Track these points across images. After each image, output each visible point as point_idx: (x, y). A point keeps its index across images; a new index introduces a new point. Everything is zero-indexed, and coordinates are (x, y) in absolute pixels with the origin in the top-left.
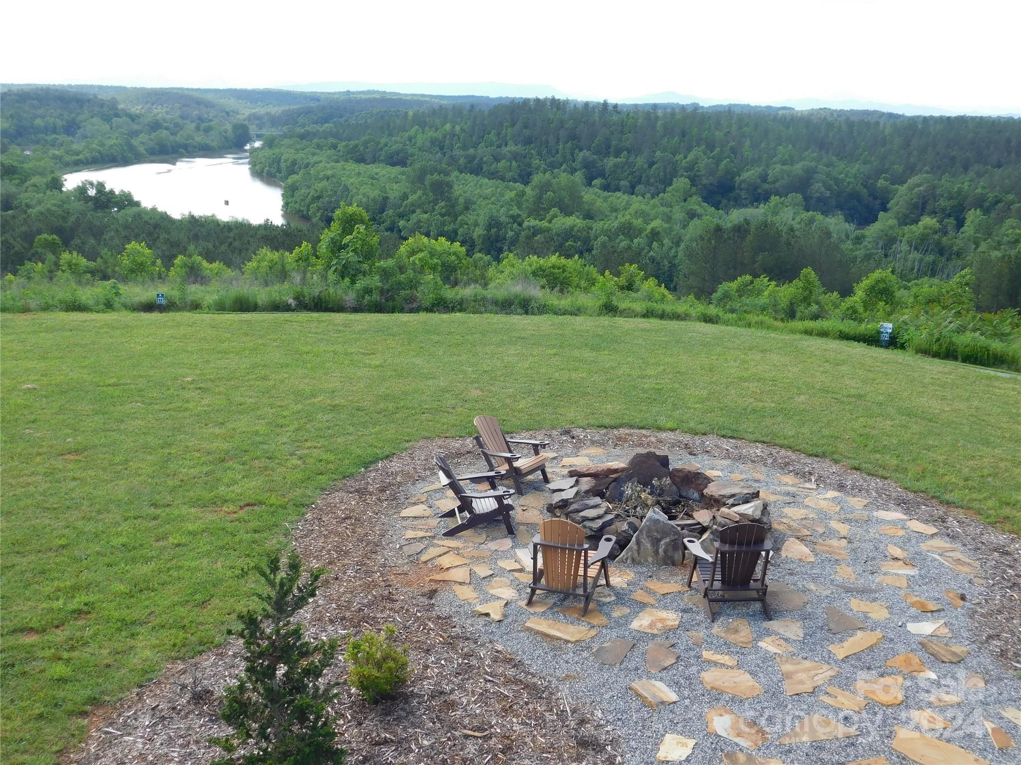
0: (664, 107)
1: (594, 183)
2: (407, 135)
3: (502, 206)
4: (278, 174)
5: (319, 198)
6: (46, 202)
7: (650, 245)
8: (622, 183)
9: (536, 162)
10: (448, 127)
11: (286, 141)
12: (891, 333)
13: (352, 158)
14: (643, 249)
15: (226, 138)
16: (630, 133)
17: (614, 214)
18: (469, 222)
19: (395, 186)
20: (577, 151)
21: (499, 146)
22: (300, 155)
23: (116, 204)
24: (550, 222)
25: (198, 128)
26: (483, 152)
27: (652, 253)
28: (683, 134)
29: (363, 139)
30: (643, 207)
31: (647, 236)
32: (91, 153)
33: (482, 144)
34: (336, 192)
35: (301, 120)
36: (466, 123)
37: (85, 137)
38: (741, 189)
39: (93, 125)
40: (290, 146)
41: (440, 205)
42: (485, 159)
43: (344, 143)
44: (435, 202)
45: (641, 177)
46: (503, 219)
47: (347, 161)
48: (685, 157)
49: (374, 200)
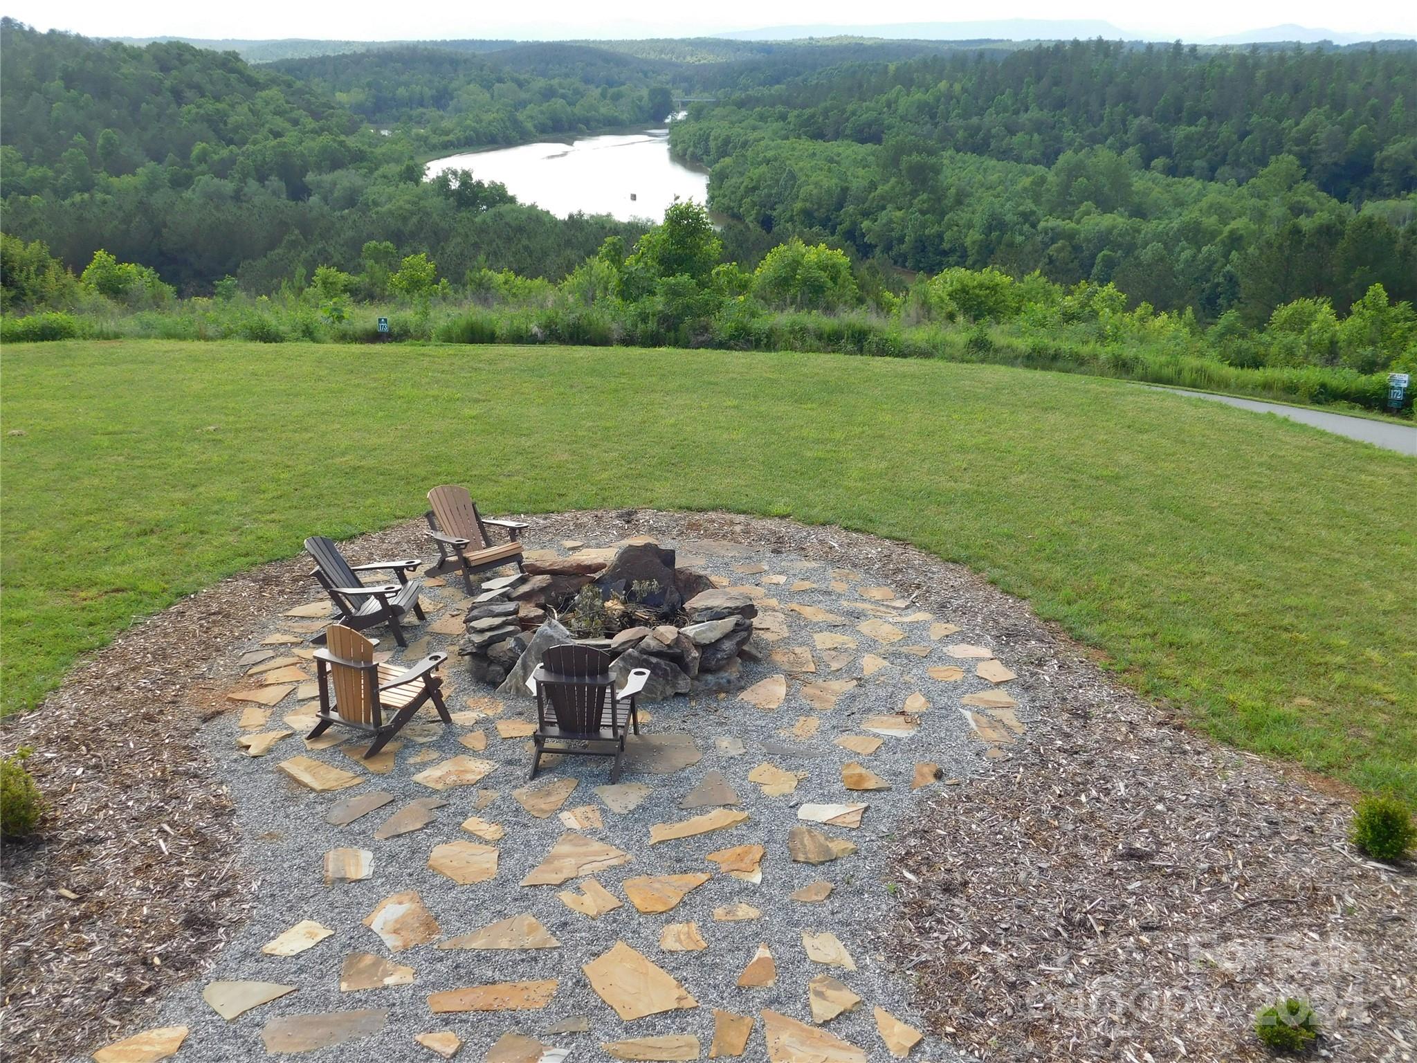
0: (1270, 47)
1: (1153, 164)
2: (884, 98)
3: (1008, 199)
4: (705, 157)
5: (755, 189)
6: (398, 198)
7: (1226, 255)
8: (1197, 163)
9: (1068, 134)
10: (943, 85)
11: (718, 111)
12: (1405, 390)
13: (805, 133)
14: (1215, 262)
15: (640, 108)
16: (1214, 88)
17: (1178, 210)
18: (961, 222)
19: (861, 172)
20: (1130, 117)
21: (1016, 112)
22: (737, 130)
23: (485, 200)
24: (1078, 222)
25: (603, 95)
26: (991, 120)
27: (1228, 267)
28: (1297, 88)
29: (822, 105)
30: (1222, 199)
31: (1223, 242)
32: (465, 132)
33: (992, 110)
34: (777, 181)
35: (743, 81)
36: (970, 80)
37: (458, 110)
38: (1383, 171)
39: (470, 93)
40: (723, 118)
41: (920, 198)
42: (993, 131)
43: (796, 112)
44: (914, 193)
45: (1226, 154)
46: (1009, 217)
47: (799, 137)
48: (1297, 124)
49: (829, 191)
